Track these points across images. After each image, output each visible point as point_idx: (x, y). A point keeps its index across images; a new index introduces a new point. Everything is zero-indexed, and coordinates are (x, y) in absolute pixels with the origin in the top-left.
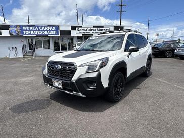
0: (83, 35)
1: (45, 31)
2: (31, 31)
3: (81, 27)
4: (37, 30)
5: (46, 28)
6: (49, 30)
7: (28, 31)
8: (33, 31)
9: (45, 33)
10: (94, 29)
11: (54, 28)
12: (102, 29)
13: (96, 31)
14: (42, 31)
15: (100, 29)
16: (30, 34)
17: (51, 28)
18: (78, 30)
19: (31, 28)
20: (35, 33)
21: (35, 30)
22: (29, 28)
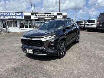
0: (38, 18)
1: (14, 16)
2: (4, 16)
3: (37, 13)
4: (8, 15)
5: (15, 14)
6: (17, 15)
7: (2, 16)
8: (6, 16)
9: (14, 17)
10: (45, 14)
11: (20, 14)
12: (50, 14)
13: (46, 16)
14: (12, 16)
15: (49, 14)
16: (4, 18)
17: (18, 14)
18: (35, 15)
19: (4, 14)
20: (7, 17)
21: (7, 15)
22: (3, 14)
